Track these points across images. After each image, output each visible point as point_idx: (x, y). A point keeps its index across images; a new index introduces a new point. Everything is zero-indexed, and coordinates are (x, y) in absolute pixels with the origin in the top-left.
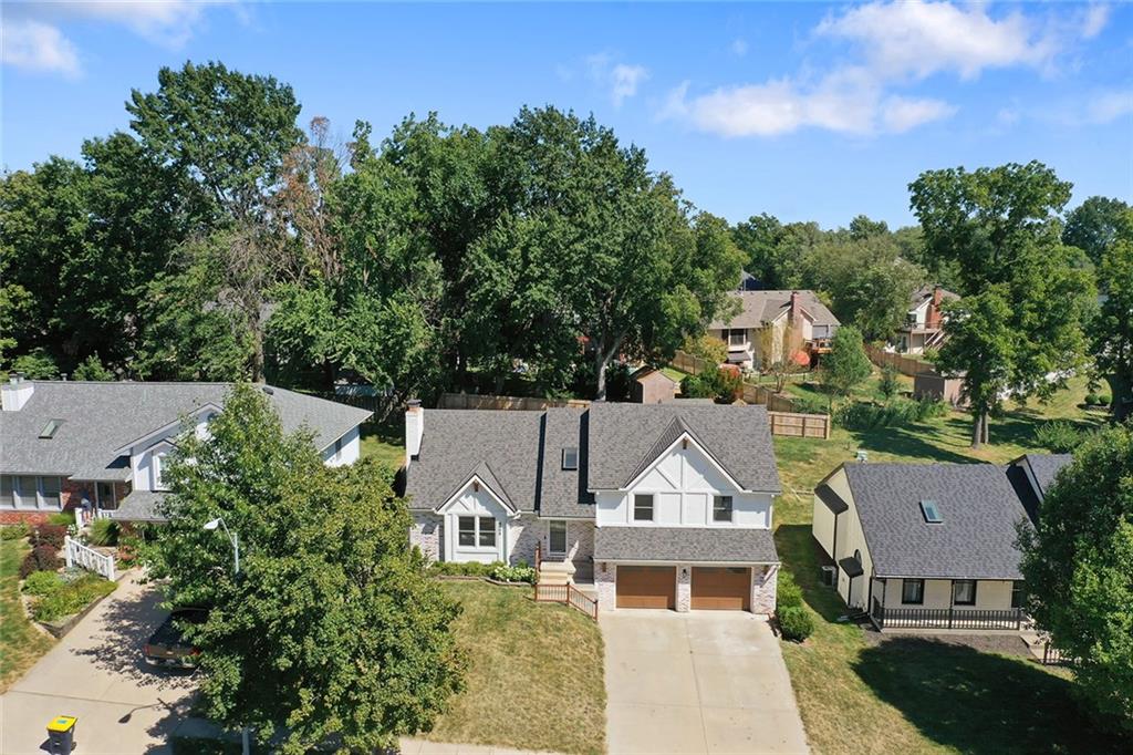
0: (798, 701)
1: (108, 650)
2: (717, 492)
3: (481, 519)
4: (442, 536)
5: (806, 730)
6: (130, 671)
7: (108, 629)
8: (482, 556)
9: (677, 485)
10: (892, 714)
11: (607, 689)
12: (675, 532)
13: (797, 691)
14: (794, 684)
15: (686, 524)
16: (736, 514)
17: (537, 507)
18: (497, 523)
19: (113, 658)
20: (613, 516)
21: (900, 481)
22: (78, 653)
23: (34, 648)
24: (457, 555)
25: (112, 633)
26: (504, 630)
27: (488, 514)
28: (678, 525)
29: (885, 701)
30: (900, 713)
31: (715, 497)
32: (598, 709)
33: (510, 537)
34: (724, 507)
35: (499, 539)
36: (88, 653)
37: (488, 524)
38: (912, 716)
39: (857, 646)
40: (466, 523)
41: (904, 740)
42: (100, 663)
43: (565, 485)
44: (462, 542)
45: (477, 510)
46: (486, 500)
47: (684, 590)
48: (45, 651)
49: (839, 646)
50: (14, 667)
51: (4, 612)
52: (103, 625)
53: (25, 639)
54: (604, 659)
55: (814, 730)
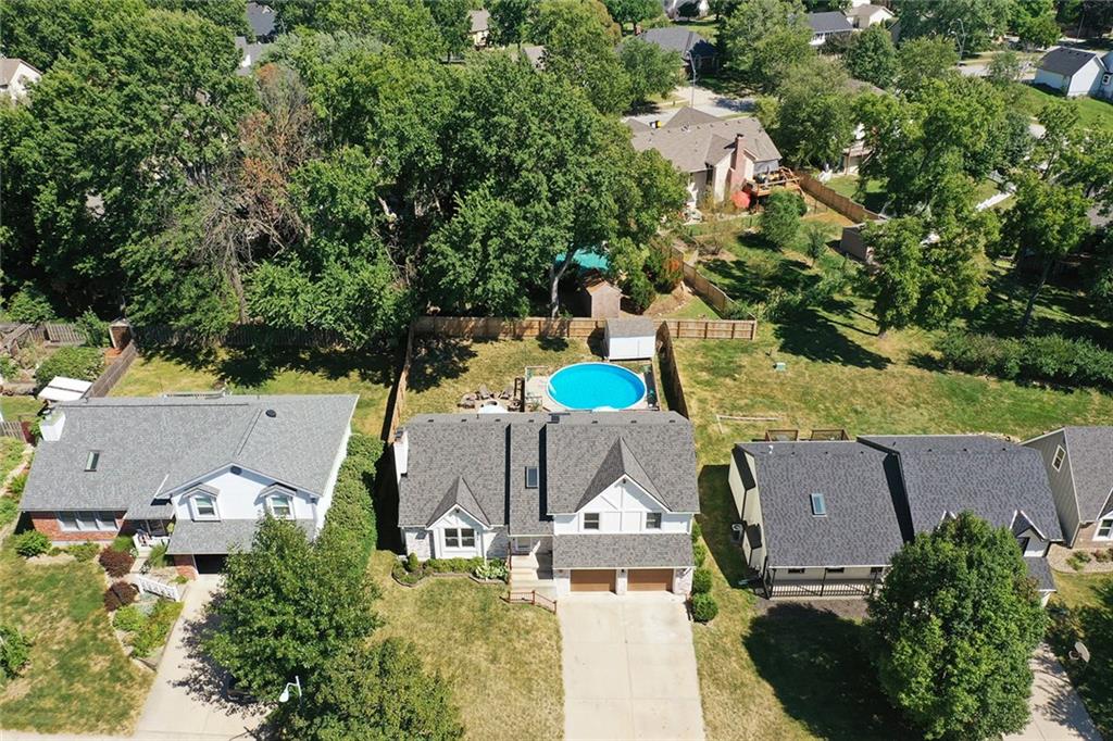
0: (701, 689)
1: (196, 680)
2: (650, 511)
3: (463, 530)
4: (432, 541)
5: (705, 719)
6: (218, 701)
7: (190, 656)
8: (463, 553)
9: (618, 506)
10: (766, 690)
11: (564, 687)
12: (616, 539)
13: (701, 679)
14: (699, 673)
15: (626, 531)
16: (664, 524)
17: (507, 522)
18: (475, 533)
19: (201, 689)
20: (568, 527)
21: (798, 473)
22: (174, 685)
23: (141, 686)
24: (445, 553)
25: (193, 660)
26: (487, 638)
27: (469, 527)
28: (617, 532)
29: (763, 678)
30: (772, 689)
31: (648, 514)
32: (558, 708)
33: (486, 541)
34: (656, 519)
35: (478, 542)
36: (182, 684)
37: (468, 533)
38: (781, 694)
39: (750, 614)
40: (451, 533)
41: (771, 718)
42: (194, 694)
43: (528, 503)
44: (449, 544)
45: (459, 524)
46: (465, 519)
47: (622, 582)
48: (149, 685)
49: (737, 617)
50: (131, 707)
51: (108, 652)
52: (185, 652)
53: (132, 678)
54: (562, 654)
55: (710, 717)
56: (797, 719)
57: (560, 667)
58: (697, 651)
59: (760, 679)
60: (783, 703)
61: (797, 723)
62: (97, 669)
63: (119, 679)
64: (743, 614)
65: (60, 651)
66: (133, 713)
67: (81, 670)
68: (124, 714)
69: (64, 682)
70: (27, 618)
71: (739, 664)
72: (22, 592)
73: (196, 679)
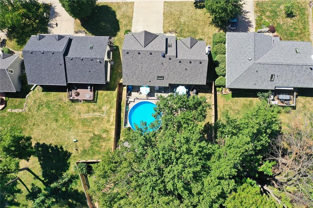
7: (248, 18)
36: (247, 12)
48: (255, 11)
49: (120, 37)
50: (257, 6)
51: (268, 16)
52: (250, 19)
53: (259, 11)
54: (163, 23)
55: (132, 10)
56: (114, 11)
57: (164, 20)
58: (132, 24)
59: (119, 20)
60: (115, 14)
61: (114, 10)
62: (268, 13)
63: (262, 11)
64: (118, 38)
65: (278, 16)
66: (256, 5)
67: (271, 12)
68: (257, 4)
69: (274, 9)
70: (291, 24)
71: (122, 23)
72: (296, 32)
73: (245, 13)
